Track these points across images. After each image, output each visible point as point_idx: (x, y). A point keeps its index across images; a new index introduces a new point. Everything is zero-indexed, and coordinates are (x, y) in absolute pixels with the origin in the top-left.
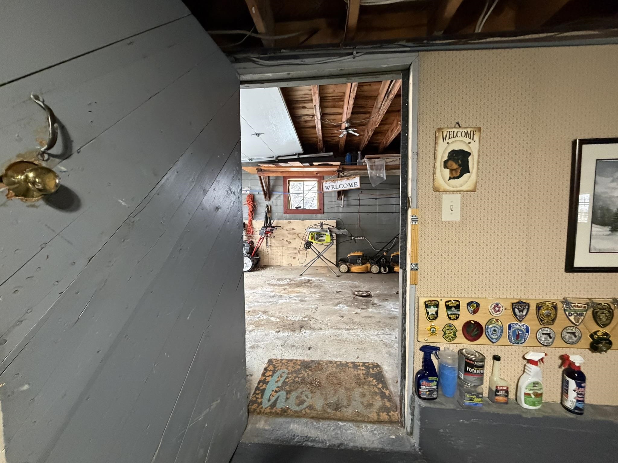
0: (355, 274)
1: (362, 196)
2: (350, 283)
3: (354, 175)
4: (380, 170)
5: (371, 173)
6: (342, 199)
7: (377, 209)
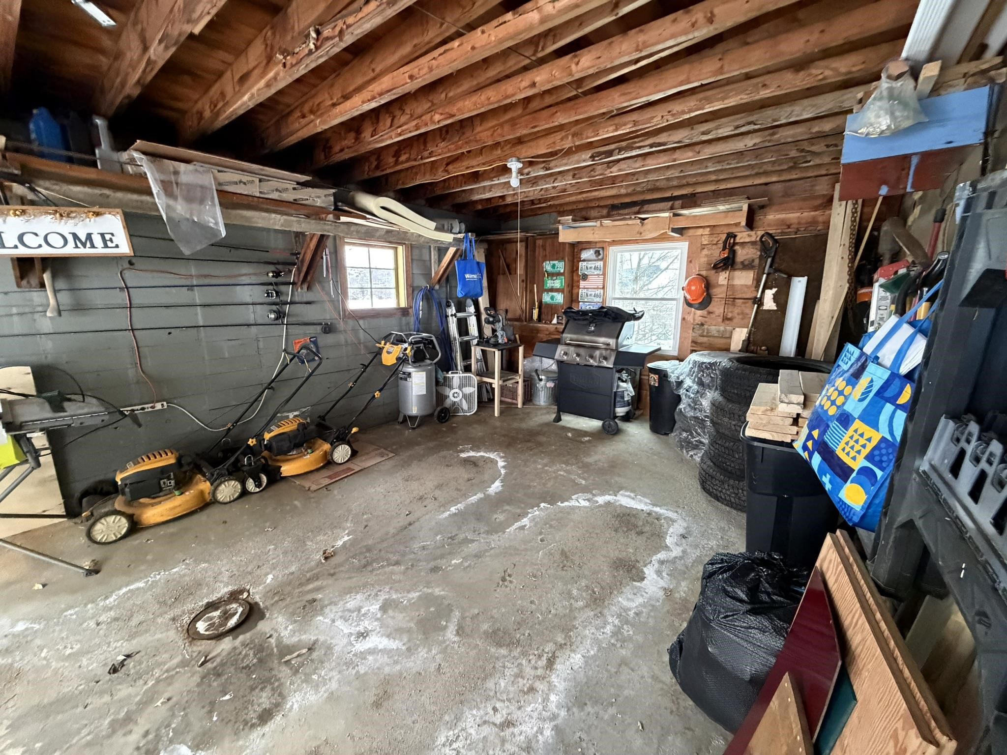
0: (162, 531)
1: (132, 278)
2: (155, 584)
3: (98, 207)
4: (202, 201)
5: (168, 207)
6: (42, 285)
7: (200, 317)
